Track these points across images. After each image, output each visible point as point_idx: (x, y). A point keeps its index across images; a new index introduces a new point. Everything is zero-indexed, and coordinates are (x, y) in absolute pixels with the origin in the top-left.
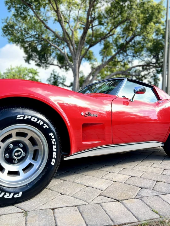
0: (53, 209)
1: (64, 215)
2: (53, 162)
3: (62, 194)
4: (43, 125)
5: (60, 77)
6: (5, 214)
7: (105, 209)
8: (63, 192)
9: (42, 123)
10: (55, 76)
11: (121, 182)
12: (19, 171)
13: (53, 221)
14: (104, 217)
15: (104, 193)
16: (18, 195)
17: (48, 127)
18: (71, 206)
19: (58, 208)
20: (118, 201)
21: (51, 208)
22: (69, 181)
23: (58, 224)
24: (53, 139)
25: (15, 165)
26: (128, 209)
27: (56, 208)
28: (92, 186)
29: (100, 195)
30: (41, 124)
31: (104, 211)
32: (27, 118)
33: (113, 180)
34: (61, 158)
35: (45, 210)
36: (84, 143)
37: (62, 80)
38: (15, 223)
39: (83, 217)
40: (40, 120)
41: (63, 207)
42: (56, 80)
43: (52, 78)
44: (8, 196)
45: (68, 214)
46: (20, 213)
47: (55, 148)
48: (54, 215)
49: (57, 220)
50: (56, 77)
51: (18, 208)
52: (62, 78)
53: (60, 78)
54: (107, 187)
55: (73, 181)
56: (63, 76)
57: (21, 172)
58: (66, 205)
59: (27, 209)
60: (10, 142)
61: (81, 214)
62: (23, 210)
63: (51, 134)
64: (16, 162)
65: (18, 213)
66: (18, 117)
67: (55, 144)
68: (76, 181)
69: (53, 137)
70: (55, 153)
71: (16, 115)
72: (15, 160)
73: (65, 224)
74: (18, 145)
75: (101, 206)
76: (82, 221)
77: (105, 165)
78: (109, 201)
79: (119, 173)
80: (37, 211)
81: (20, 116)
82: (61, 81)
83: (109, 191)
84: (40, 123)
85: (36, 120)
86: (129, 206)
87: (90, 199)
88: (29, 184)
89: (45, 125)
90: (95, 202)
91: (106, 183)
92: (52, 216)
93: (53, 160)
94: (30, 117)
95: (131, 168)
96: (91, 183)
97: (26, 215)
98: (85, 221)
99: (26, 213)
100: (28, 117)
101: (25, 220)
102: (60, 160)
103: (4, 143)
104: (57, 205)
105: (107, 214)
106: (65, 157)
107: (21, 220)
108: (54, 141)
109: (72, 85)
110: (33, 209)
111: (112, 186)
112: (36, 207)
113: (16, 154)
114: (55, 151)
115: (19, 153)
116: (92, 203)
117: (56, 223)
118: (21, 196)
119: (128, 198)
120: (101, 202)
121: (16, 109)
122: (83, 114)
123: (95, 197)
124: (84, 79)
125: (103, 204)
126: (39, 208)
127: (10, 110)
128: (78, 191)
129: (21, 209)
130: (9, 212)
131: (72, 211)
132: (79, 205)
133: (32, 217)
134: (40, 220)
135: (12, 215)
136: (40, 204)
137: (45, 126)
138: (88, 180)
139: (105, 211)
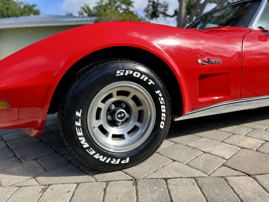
0: (166, 179)
1: (179, 189)
2: (162, 125)
3: (174, 161)
4: (148, 81)
5: (160, 4)
6: (113, 181)
7: (232, 186)
8: (175, 159)
9: (147, 78)
10: (154, 3)
11: (251, 149)
12: (123, 134)
13: (167, 195)
14: (231, 196)
15: (229, 163)
16: (125, 160)
17: (154, 84)
18: (186, 178)
19: (171, 178)
20: (249, 175)
21: (163, 177)
22: (181, 144)
23: (174, 200)
24: (160, 97)
25: (118, 127)
26: (263, 188)
27: (169, 179)
28: (211, 152)
29: (222, 165)
30: (145, 80)
31: (230, 188)
32: (128, 74)
33: (240, 145)
34: (171, 119)
35: (156, 180)
36: (201, 100)
37: (163, 8)
38: (125, 193)
39: (203, 194)
40: (143, 75)
41: (176, 178)
42: (155, 9)
43: (151, 7)
44: (114, 162)
45: (184, 188)
46: (129, 180)
47: (163, 108)
48: (167, 187)
49: (172, 194)
50: (155, 5)
51: (126, 175)
52: (163, 5)
53: (160, 6)
54: (232, 155)
55: (186, 144)
56: (164, 2)
57: (126, 136)
58: (181, 175)
59: (136, 176)
60: (111, 102)
61: (200, 189)
62: (132, 177)
63: (158, 92)
64: (119, 124)
65: (127, 180)
66: (117, 73)
67: (164, 104)
68: (189, 145)
69: (161, 95)
70: (163, 115)
71: (115, 70)
72: (119, 122)
73: (181, 200)
74: (121, 105)
75: (226, 180)
76: (203, 198)
77: (227, 124)
78: (236, 175)
79: (247, 136)
80: (148, 180)
81: (120, 72)
82: (162, 10)
83: (235, 160)
84: (143, 79)
85: (139, 74)
86: (265, 184)
87: (210, 170)
88: (136, 149)
89: (150, 80)
90: (216, 174)
91: (230, 149)
92: (165, 189)
93: (162, 123)
94: (131, 72)
95: (265, 129)
96: (209, 148)
97: (136, 184)
98: (206, 199)
99: (135, 181)
100: (129, 72)
101: (135, 190)
102: (170, 122)
103: (104, 104)
104: (169, 174)
105: (234, 192)
106: (176, 118)
107: (131, 189)
108: (162, 100)
109: (176, 13)
110: (143, 177)
111: (239, 154)
112: (146, 175)
113: (119, 116)
114: (163, 112)
115: (123, 115)
116: (213, 175)
117: (170, 197)
118: (128, 162)
119: (263, 173)
120: (225, 175)
121: (114, 63)
122: (200, 61)
123: (216, 168)
124: (193, 3)
125: (229, 179)
126: (149, 177)
127: (107, 64)
128: (193, 158)
129: (130, 176)
130: (117, 178)
131: (188, 184)
132: (196, 177)
133: (143, 187)
134: (153, 192)
135: (121, 182)
136: (150, 171)
137: (151, 82)
138: (205, 144)
139: (232, 188)
